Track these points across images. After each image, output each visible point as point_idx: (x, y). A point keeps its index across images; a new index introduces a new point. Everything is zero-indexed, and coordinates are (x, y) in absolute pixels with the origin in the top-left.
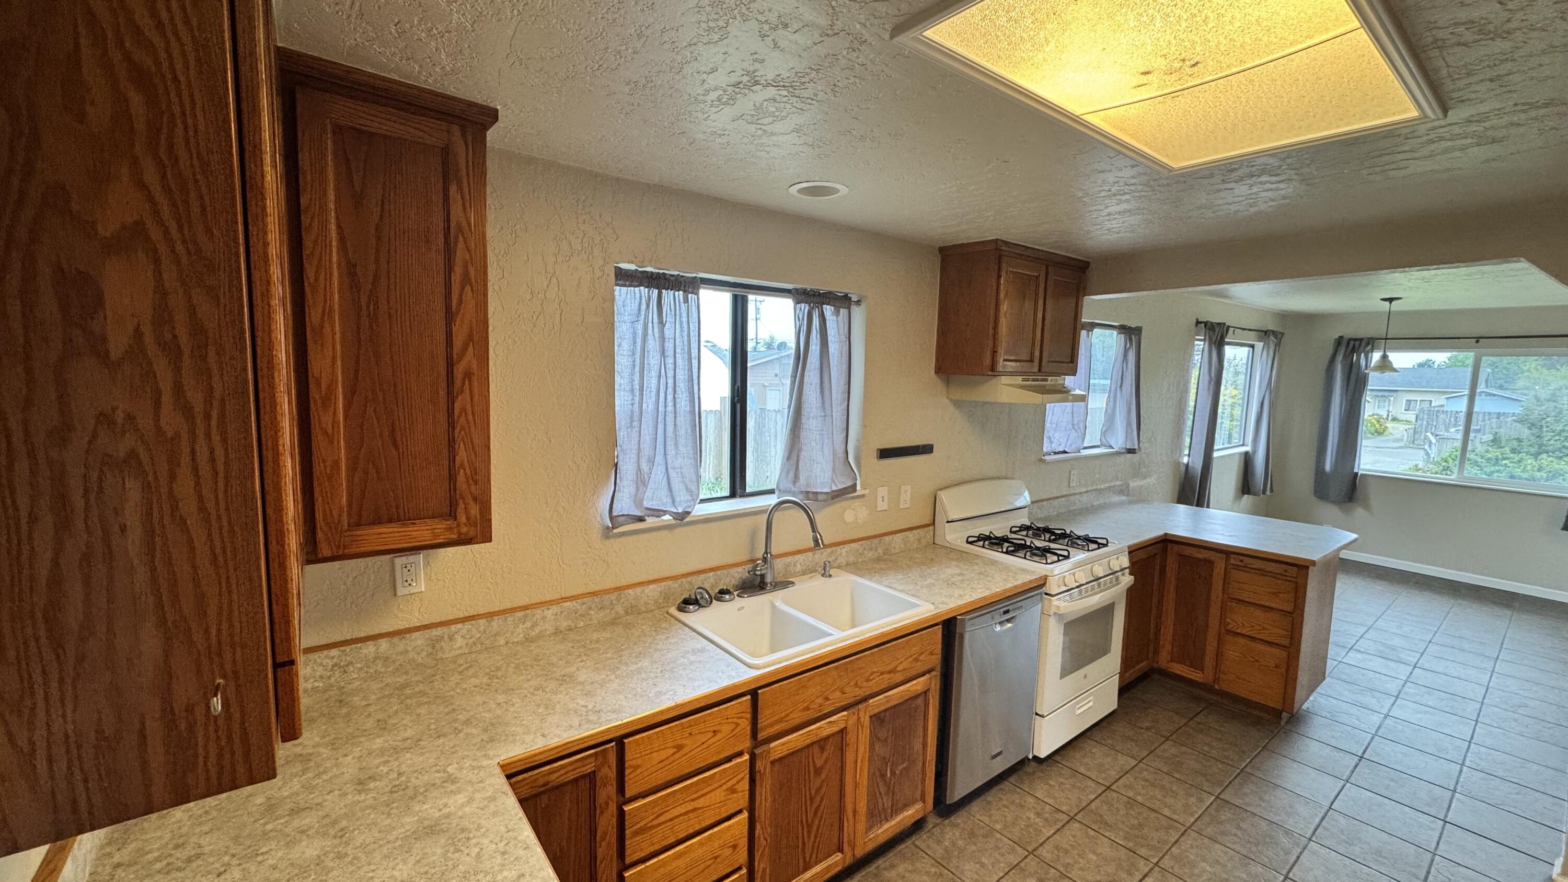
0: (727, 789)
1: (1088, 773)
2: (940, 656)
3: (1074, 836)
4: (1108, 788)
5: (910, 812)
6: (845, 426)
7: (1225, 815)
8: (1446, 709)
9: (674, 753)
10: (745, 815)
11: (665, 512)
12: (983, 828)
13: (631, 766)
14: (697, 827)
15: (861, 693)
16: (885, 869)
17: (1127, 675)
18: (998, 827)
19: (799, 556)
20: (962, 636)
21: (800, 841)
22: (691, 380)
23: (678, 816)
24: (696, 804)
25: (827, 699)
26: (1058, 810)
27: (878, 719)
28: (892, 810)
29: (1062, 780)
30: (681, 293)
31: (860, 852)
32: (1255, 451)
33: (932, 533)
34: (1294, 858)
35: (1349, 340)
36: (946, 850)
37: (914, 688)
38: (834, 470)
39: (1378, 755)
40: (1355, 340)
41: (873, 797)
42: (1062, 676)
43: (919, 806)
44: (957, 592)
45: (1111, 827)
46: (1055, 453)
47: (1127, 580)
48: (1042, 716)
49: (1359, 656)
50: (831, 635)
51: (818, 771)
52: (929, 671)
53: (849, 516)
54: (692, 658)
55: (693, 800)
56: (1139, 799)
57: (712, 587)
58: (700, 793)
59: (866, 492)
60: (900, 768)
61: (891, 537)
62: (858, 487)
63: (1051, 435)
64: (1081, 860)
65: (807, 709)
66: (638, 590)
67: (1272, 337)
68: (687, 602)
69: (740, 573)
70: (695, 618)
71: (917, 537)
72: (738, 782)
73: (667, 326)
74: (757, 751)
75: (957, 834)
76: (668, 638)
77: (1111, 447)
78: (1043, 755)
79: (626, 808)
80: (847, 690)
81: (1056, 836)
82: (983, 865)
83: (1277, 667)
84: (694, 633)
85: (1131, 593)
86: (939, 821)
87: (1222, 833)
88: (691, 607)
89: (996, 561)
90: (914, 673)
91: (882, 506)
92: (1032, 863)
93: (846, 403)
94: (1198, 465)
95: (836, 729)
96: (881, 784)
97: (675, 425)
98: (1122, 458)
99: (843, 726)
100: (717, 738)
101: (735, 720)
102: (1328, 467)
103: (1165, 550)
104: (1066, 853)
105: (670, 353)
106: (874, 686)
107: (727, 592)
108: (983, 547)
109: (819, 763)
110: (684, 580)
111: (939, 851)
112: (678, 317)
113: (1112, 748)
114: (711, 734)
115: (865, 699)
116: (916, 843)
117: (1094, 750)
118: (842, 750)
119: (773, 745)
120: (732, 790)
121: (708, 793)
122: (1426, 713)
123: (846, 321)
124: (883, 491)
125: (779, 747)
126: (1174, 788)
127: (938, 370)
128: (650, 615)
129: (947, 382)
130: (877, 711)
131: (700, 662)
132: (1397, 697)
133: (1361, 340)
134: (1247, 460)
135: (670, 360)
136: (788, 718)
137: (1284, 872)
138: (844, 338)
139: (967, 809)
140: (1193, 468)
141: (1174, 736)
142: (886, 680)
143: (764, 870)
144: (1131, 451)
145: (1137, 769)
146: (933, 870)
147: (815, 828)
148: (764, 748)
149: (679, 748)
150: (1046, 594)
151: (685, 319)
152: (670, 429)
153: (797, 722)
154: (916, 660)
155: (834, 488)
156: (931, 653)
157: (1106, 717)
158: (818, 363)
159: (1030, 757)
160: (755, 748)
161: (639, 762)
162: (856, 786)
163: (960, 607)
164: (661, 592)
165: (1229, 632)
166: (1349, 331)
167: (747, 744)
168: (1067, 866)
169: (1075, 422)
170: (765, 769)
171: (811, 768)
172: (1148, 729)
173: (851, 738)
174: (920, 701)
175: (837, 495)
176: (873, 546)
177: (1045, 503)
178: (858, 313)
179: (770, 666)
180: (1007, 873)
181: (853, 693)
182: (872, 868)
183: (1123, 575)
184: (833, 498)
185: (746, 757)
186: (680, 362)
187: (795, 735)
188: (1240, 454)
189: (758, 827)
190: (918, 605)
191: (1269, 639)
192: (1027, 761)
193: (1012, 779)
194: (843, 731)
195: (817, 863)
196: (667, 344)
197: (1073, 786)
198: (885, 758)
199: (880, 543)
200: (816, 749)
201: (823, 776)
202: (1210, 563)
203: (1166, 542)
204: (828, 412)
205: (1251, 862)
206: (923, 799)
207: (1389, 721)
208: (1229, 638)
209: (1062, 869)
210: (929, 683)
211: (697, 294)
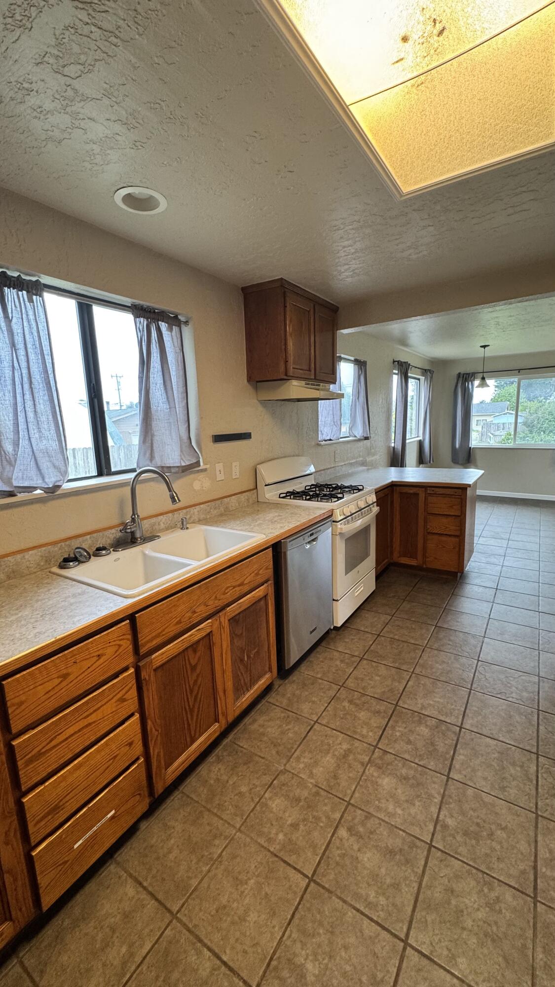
0: (118, 700)
1: (366, 630)
2: (272, 569)
3: (364, 669)
4: (379, 635)
5: (263, 681)
6: (187, 419)
7: (442, 635)
8: (526, 558)
9: (61, 682)
10: (137, 716)
11: (35, 488)
12: (310, 679)
13: (13, 705)
14: (93, 739)
15: (220, 604)
16: (250, 724)
17: (379, 568)
18: (319, 676)
19: (162, 517)
20: (285, 553)
21: (186, 723)
22: (46, 371)
23: (72, 735)
24: (90, 719)
25: (194, 612)
26: (354, 656)
27: (234, 620)
28: (250, 683)
29: (353, 637)
30: (25, 292)
31: (231, 719)
32: (424, 439)
33: (256, 494)
34: (479, 649)
35: (464, 374)
36: (289, 699)
37: (258, 594)
38: (181, 451)
39: (504, 586)
40: (467, 374)
41: (236, 677)
42: (347, 573)
43: (268, 676)
44: (279, 526)
45: (384, 657)
46: (325, 441)
47: (376, 509)
48: (337, 601)
49: (484, 539)
50: (189, 565)
51: (194, 668)
52: (266, 582)
53: (197, 486)
54: (72, 601)
55: (85, 718)
56: (396, 637)
57: (90, 547)
58: (91, 710)
59: (208, 466)
60: (253, 652)
61: (229, 499)
62: (202, 464)
63: (322, 429)
64: (371, 682)
65: (179, 622)
66: (18, 557)
67: (428, 373)
68: (67, 560)
69: (114, 534)
70: (76, 572)
71: (246, 497)
72: (126, 693)
73: (14, 320)
74: (141, 664)
75: (295, 687)
76: (49, 590)
77: (355, 436)
78: (339, 625)
79: (14, 743)
80: (211, 603)
81: (354, 672)
82: (314, 702)
83: (454, 548)
84: (74, 583)
85: (379, 518)
86: (281, 682)
87: (443, 645)
88: (71, 564)
89: (300, 506)
90: (256, 583)
91: (220, 477)
92: (343, 693)
93: (186, 401)
94: (399, 447)
95: (204, 634)
96: (241, 667)
97: (35, 411)
98: (361, 444)
99: (208, 631)
100: (102, 660)
101: (118, 642)
102: (457, 446)
103: (392, 492)
104: (362, 680)
105: (20, 345)
106: (229, 597)
107: (104, 548)
108: (290, 499)
109: (193, 662)
110: (63, 544)
111: (285, 702)
112: (24, 316)
113: (376, 612)
114: (95, 659)
115: (223, 608)
116: (269, 700)
117: (367, 616)
118: (210, 648)
119: (154, 656)
120: (122, 700)
121: (99, 708)
122: (518, 561)
123: (179, 336)
124: (219, 466)
125: (159, 657)
126: (414, 626)
127: (250, 379)
128: (33, 576)
129: (256, 389)
130: (233, 615)
131: (80, 602)
132: (505, 556)
133: (469, 374)
134: (421, 444)
135: (22, 352)
136: (164, 633)
137: (477, 658)
138: (178, 350)
139: (298, 669)
140: (397, 449)
141: (408, 598)
142: (238, 591)
143: (158, 755)
144: (366, 438)
145: (392, 620)
146: (283, 715)
147: (196, 710)
148: (147, 660)
149: (65, 676)
150: (334, 521)
151: (31, 317)
152: (31, 415)
153: (172, 634)
154: (257, 574)
155: (183, 464)
156: (267, 569)
157: (371, 594)
158: (160, 367)
159: (332, 628)
160: (139, 662)
161: (23, 698)
162: (224, 672)
163: (283, 534)
164: (42, 556)
165: (429, 533)
166: (463, 370)
167: (130, 659)
168: (363, 688)
169: (335, 420)
170: (149, 676)
171: (188, 666)
172: (394, 597)
173: (216, 638)
174: (262, 602)
175: (186, 470)
176: (217, 505)
177: (322, 472)
178: (187, 331)
179: (144, 593)
180: (329, 703)
181: (214, 605)
182: (241, 726)
183: (373, 507)
184: (183, 472)
185: (132, 670)
186: (32, 357)
187: (172, 645)
188: (418, 441)
189: (149, 723)
190: (254, 537)
191: (449, 533)
192: (330, 631)
193: (323, 644)
194: (209, 635)
195: (200, 736)
196: (16, 337)
197: (359, 639)
198: (242, 648)
199: (221, 503)
200: (190, 651)
201: (198, 671)
202: (417, 495)
203: (393, 486)
204: (172, 405)
205: (460, 657)
206: (270, 670)
207: (504, 568)
208: (429, 537)
209: (362, 691)
210: (266, 589)
211: (41, 296)
